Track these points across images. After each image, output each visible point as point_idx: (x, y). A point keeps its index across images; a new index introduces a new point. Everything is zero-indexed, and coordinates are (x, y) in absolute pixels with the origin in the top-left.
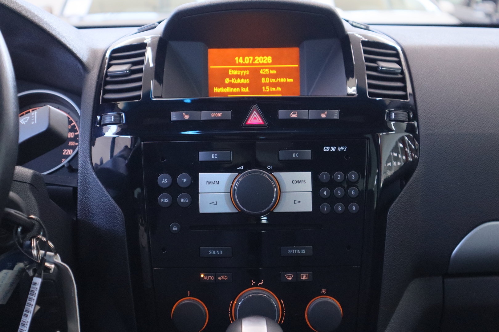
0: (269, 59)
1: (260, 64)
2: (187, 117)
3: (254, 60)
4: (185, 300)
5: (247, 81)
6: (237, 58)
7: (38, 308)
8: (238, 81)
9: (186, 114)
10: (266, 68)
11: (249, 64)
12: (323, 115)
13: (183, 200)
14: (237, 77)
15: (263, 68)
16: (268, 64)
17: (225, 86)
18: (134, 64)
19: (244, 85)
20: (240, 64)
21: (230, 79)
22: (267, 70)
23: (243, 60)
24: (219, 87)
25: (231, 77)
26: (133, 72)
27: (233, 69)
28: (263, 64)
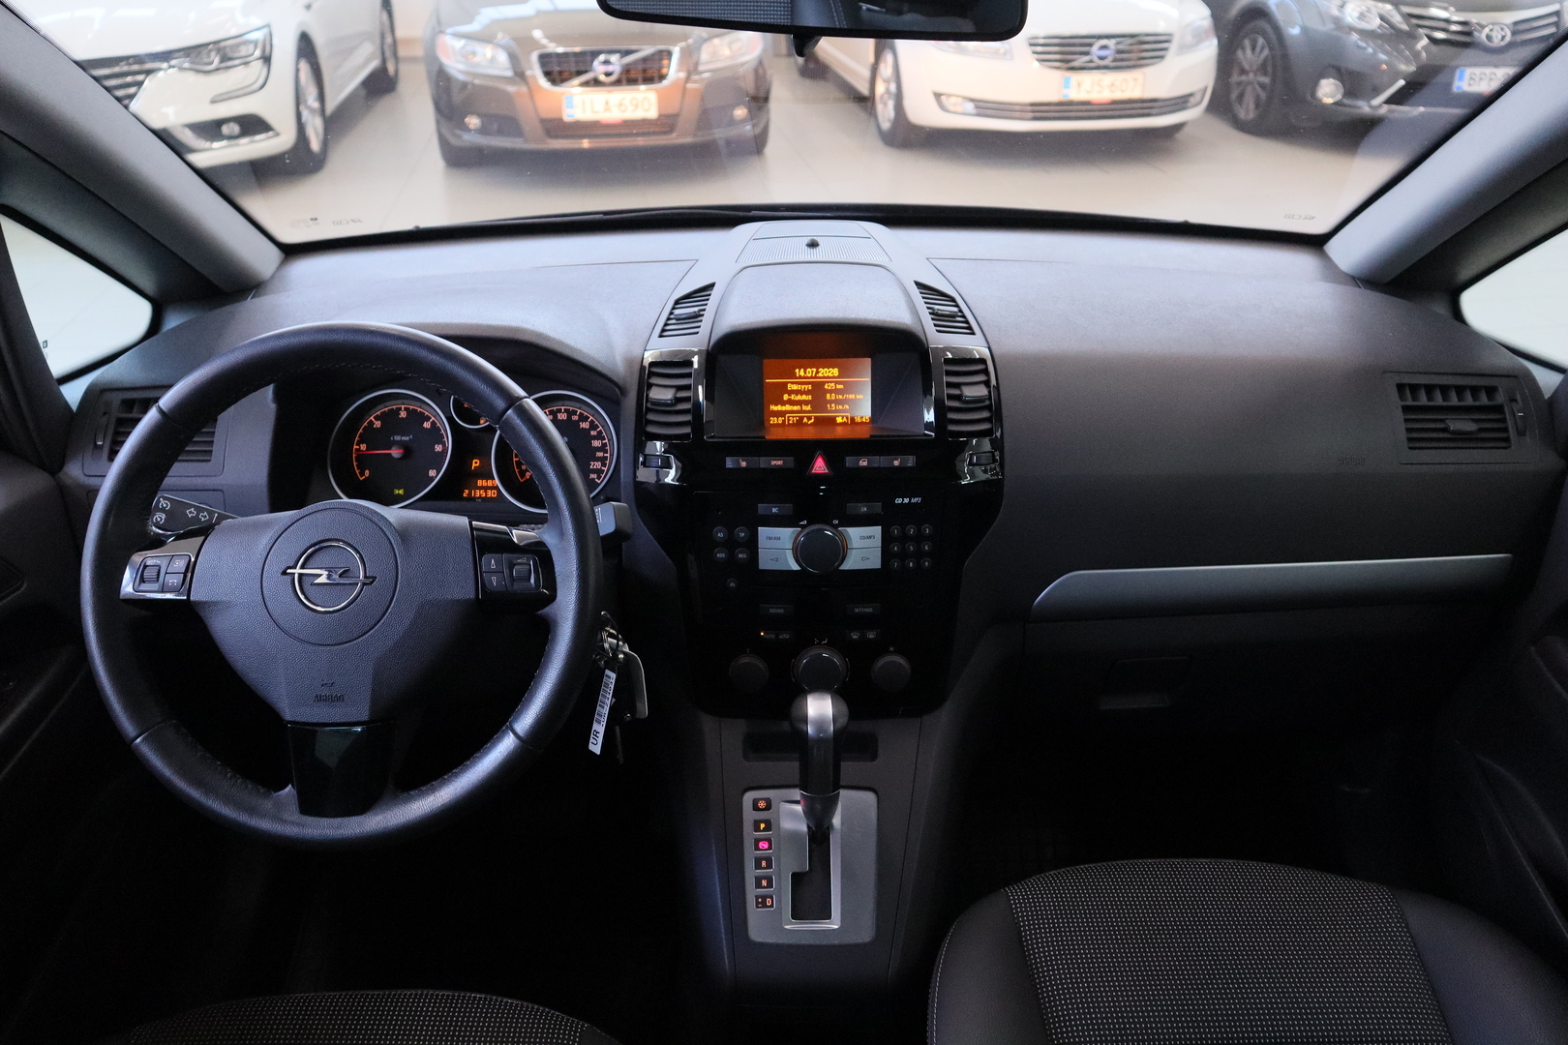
0: (835, 372)
1: (824, 377)
2: (744, 464)
3: (817, 372)
4: (745, 660)
5: (810, 397)
6: (797, 370)
7: (614, 700)
8: (799, 397)
9: (743, 461)
10: (831, 382)
11: (811, 377)
12: (896, 463)
13: (740, 556)
14: (797, 392)
15: (828, 382)
16: (834, 377)
17: (784, 403)
18: (679, 388)
19: (806, 403)
20: (800, 377)
21: (789, 395)
22: (833, 384)
23: (805, 372)
24: (776, 405)
25: (790, 392)
26: (678, 400)
27: (793, 383)
28: (828, 377)
